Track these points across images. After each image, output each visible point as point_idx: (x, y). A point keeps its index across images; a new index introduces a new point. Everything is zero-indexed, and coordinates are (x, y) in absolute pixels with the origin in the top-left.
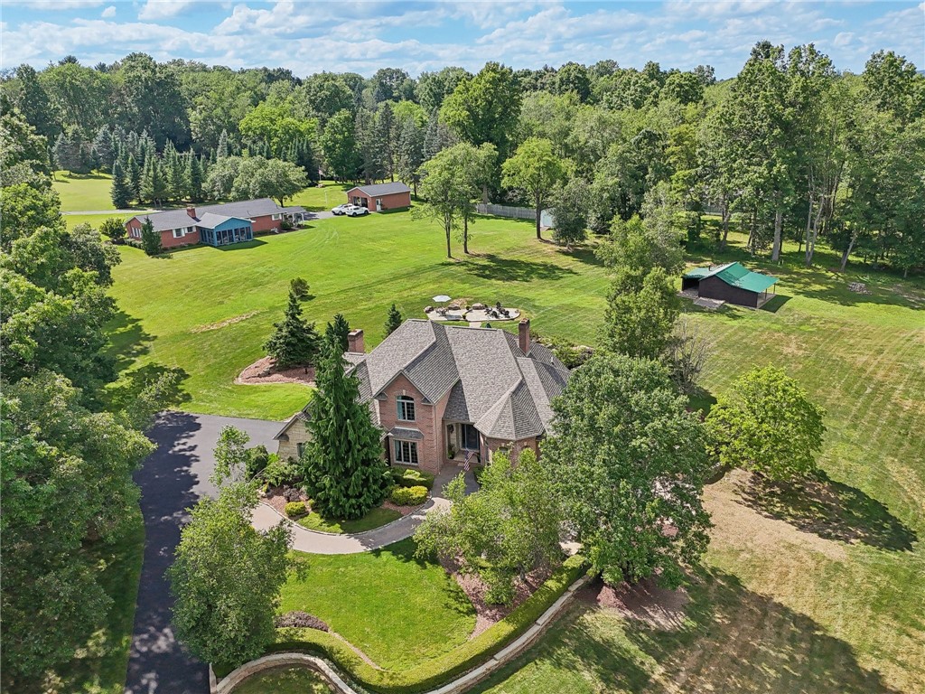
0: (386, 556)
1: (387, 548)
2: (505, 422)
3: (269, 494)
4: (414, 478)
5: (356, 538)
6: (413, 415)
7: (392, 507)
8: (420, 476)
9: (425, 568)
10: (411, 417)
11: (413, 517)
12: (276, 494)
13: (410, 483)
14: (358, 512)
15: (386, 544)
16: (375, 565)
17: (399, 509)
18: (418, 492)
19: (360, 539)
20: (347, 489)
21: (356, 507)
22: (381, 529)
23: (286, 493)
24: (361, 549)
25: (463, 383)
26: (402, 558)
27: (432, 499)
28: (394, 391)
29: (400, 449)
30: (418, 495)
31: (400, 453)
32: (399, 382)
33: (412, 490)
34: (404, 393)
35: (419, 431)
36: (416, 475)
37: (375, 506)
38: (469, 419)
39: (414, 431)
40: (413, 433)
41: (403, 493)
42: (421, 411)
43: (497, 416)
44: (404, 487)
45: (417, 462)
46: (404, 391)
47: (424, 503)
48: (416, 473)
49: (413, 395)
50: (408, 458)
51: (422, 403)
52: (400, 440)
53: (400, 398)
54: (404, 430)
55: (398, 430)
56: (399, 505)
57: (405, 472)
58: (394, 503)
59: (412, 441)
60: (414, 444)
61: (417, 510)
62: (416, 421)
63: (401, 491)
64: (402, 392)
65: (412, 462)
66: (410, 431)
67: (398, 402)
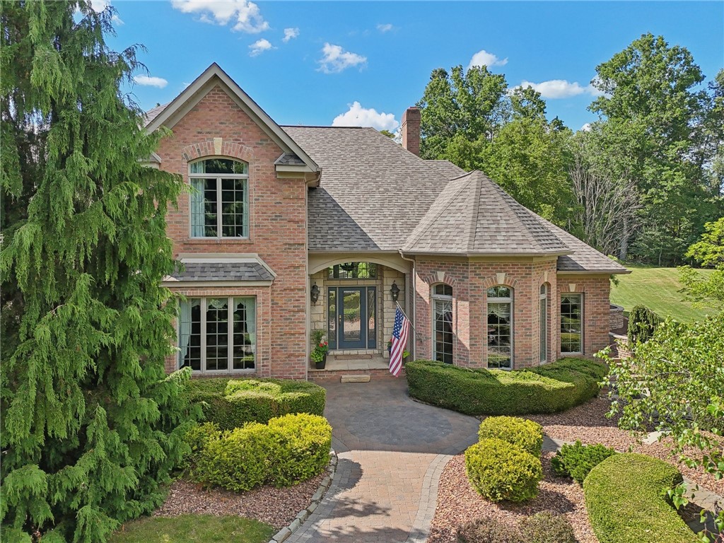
4: (263, 395)
6: (240, 220)
7: (213, 501)
8: (284, 390)
10: (234, 226)
11: (323, 526)
17: (244, 507)
18: (303, 430)
27: (341, 456)
28: (185, 142)
29: (196, 328)
30: (310, 439)
31: (195, 340)
32: (203, 113)
33: (281, 425)
34: (218, 147)
35: (261, 262)
36: (267, 389)
37: (146, 513)
38: (375, 246)
39: (246, 265)
40: (242, 269)
41: (253, 439)
42: (270, 199)
43: (469, 213)
44: (240, 426)
45: (250, 365)
46: (218, 141)
47: (326, 470)
48: (263, 384)
49: (245, 151)
50: (224, 352)
51: (279, 169)
52: (199, 293)
53: (201, 167)
54: (212, 266)
55: (194, 266)
56: (240, 492)
57: (224, 386)
58: (215, 486)
59: (242, 292)
60: (240, 306)
61: (316, 496)
62: (253, 235)
63: (239, 434)
64: (211, 146)
65: (238, 365)
66: (235, 266)
67: (195, 181)
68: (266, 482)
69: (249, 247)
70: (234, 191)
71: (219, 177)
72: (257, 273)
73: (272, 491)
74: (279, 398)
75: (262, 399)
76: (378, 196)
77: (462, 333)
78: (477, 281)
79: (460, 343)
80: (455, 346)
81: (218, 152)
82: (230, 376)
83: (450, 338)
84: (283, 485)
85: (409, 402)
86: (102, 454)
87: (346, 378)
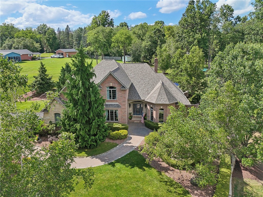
0: (118, 165)
1: (118, 161)
2: (162, 97)
3: (39, 141)
4: (119, 126)
5: (96, 158)
6: (115, 97)
7: (111, 141)
8: (122, 126)
9: (144, 170)
10: (114, 97)
11: (125, 145)
12: (43, 141)
13: (118, 129)
14: (95, 144)
15: (116, 159)
16: (114, 171)
17: (115, 142)
18: (123, 132)
19: (99, 158)
20: (89, 131)
21: (94, 141)
22: (109, 152)
23: (49, 139)
24: (102, 163)
25: (134, 84)
26: (128, 166)
27: (130, 136)
28: (106, 84)
29: (109, 114)
30: (124, 134)
31: (109, 116)
32: (108, 79)
33: (121, 131)
34: (111, 85)
35: (119, 104)
36: (119, 125)
37: (103, 141)
38: (141, 98)
39: (116, 104)
40: (116, 105)
41: (116, 133)
42: (120, 93)
43: (157, 94)
44: (115, 131)
45: (117, 120)
46: (111, 84)
47: (127, 138)
48: (119, 124)
49: (116, 85)
50: (113, 118)
51: (121, 89)
52: (109, 109)
53: (108, 88)
54: (111, 104)
55: (108, 104)
56: (115, 140)
57: (113, 124)
58: (112, 139)
59: (116, 109)
60: (116, 111)
61: (124, 141)
62: (117, 99)
63: (115, 132)
64: (110, 85)
65: (115, 120)
66: (114, 104)
67: (108, 90)
68: (118, 139)
69: (117, 101)
70: (114, 92)
71: (112, 89)
72: (118, 106)
73: (119, 140)
74: (121, 127)
75: (118, 127)
76: (144, 85)
77: (154, 116)
78: (157, 108)
79: (154, 118)
80: (153, 118)
81: (111, 86)
82: (114, 122)
83: (153, 117)
84: (120, 139)
85: (145, 127)
86: (99, 135)
87: (135, 122)
